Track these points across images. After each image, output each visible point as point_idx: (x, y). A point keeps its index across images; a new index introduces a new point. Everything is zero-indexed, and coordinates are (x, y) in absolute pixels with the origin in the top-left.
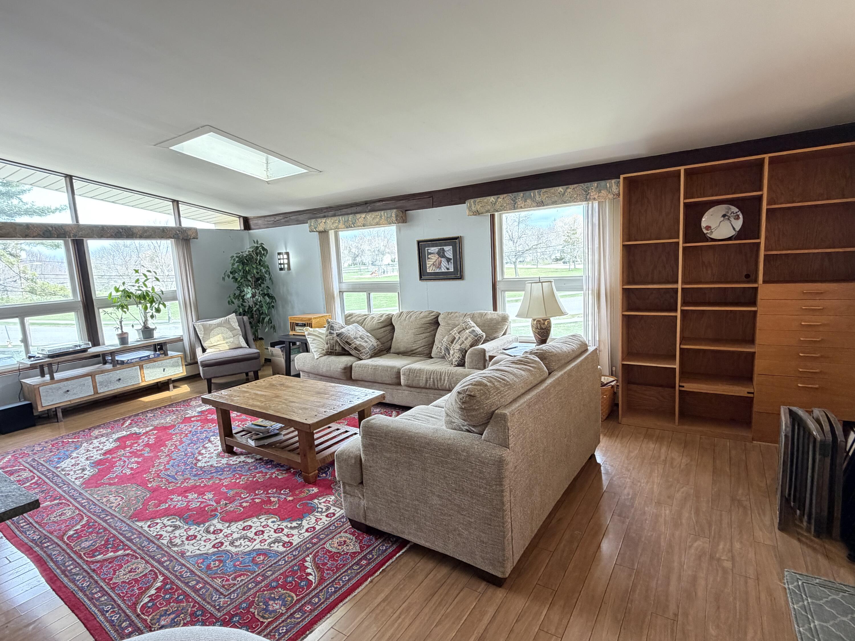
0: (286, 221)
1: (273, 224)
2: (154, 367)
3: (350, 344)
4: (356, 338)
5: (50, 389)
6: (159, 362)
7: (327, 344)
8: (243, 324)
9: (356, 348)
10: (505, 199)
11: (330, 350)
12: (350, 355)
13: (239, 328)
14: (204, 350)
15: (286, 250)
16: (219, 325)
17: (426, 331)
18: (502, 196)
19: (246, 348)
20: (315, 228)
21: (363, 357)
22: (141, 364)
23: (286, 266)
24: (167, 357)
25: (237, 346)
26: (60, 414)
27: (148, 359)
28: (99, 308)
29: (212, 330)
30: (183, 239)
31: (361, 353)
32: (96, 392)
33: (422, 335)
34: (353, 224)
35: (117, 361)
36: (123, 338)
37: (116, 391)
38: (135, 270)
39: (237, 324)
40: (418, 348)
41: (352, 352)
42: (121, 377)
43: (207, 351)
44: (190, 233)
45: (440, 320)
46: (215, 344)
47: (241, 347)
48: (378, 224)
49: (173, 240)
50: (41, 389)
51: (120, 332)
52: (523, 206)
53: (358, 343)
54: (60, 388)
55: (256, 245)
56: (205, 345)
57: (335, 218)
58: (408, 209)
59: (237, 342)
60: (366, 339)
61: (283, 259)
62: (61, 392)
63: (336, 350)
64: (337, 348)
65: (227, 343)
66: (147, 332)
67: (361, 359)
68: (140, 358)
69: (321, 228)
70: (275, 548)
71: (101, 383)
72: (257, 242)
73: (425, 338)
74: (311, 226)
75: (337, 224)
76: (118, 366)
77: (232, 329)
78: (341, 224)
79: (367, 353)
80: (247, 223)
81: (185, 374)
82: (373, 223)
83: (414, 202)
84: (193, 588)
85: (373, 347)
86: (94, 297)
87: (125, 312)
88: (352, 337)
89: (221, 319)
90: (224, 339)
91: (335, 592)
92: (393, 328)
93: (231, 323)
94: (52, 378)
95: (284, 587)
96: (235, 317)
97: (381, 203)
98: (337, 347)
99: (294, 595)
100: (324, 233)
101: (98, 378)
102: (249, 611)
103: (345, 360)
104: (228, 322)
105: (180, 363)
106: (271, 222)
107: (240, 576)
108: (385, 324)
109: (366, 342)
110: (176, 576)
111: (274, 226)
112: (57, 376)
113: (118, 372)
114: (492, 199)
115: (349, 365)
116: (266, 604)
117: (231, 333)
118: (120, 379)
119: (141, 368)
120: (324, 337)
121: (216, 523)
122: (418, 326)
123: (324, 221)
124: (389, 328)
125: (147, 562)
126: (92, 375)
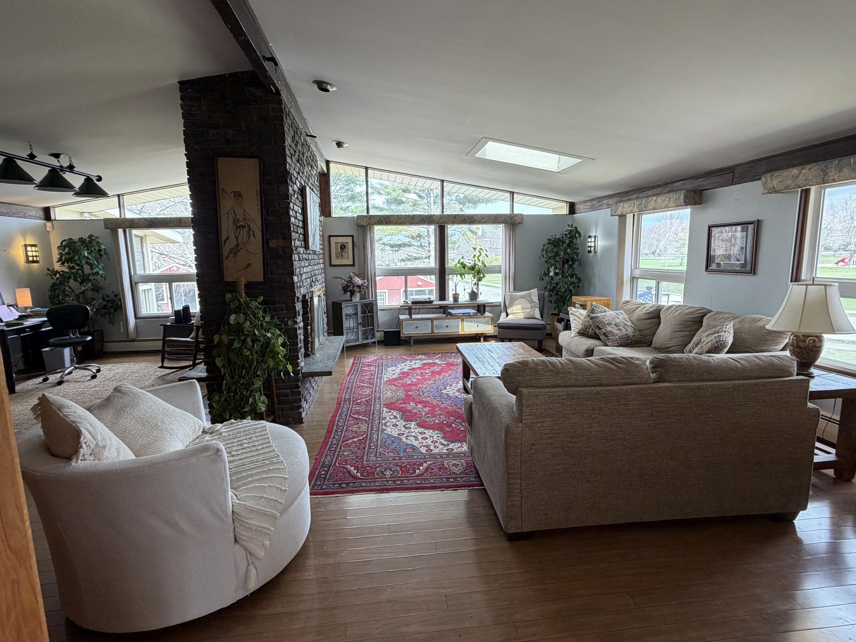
0: (599, 206)
1: (590, 208)
2: (471, 322)
3: (600, 329)
4: (609, 324)
5: (409, 324)
6: (475, 319)
7: (582, 325)
8: (542, 299)
9: (605, 334)
10: (812, 170)
11: (582, 331)
12: (599, 339)
13: (537, 301)
14: (507, 315)
15: (596, 233)
16: (522, 297)
17: (686, 329)
18: (808, 167)
19: (539, 319)
20: (615, 212)
21: (609, 344)
22: (463, 318)
23: (592, 249)
24: (482, 316)
25: (531, 317)
26: (412, 342)
27: (468, 315)
28: (448, 275)
29: (516, 300)
30: (511, 223)
31: (608, 340)
32: (432, 332)
33: (680, 333)
34: (645, 207)
35: (449, 312)
36: (456, 297)
37: (444, 334)
38: (473, 248)
39: (537, 298)
40: (673, 346)
41: (602, 337)
42: (449, 325)
43: (509, 317)
44: (516, 218)
45: (705, 320)
46: (515, 312)
47: (535, 318)
48: (667, 207)
49: (503, 224)
50: (404, 322)
51: (454, 292)
52: (836, 178)
53: (609, 328)
54: (413, 324)
55: (570, 228)
56: (508, 311)
57: (630, 202)
58: (705, 188)
59: (532, 313)
60: (621, 327)
61: (591, 242)
62: (414, 327)
63: (588, 332)
64: (590, 331)
65: (523, 312)
66: (474, 295)
67: (607, 346)
68: (464, 313)
69: (619, 212)
70: (421, 449)
71: (436, 326)
72: (572, 225)
73: (682, 337)
74: (612, 210)
75: (631, 208)
76: (449, 316)
77: (531, 302)
78: (635, 207)
79: (614, 341)
80: (572, 208)
81: (493, 332)
82: (663, 207)
83: (713, 179)
84: (370, 448)
85: (626, 336)
86: (446, 266)
87: (462, 279)
88: (606, 322)
89: (525, 292)
90: (523, 309)
91: (420, 484)
92: (659, 323)
93: (532, 296)
94: (411, 317)
95: (401, 468)
96: (537, 292)
97: (680, 183)
98: (591, 329)
99: (400, 473)
100: (622, 217)
101: (435, 322)
102: (376, 468)
103: (590, 343)
104: (530, 295)
105: (490, 323)
106: (589, 207)
107: (392, 452)
108: (652, 315)
109: (620, 330)
110: (370, 438)
111: (590, 210)
112: (414, 316)
113: (447, 320)
114: (795, 171)
115: (591, 348)
116: (386, 470)
117: (529, 305)
118: (447, 326)
119: (463, 320)
120: (582, 318)
121: (413, 425)
122: (679, 323)
123: (622, 205)
124: (656, 320)
125: (368, 427)
126: (432, 320)
